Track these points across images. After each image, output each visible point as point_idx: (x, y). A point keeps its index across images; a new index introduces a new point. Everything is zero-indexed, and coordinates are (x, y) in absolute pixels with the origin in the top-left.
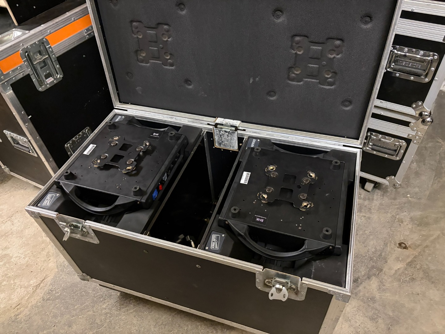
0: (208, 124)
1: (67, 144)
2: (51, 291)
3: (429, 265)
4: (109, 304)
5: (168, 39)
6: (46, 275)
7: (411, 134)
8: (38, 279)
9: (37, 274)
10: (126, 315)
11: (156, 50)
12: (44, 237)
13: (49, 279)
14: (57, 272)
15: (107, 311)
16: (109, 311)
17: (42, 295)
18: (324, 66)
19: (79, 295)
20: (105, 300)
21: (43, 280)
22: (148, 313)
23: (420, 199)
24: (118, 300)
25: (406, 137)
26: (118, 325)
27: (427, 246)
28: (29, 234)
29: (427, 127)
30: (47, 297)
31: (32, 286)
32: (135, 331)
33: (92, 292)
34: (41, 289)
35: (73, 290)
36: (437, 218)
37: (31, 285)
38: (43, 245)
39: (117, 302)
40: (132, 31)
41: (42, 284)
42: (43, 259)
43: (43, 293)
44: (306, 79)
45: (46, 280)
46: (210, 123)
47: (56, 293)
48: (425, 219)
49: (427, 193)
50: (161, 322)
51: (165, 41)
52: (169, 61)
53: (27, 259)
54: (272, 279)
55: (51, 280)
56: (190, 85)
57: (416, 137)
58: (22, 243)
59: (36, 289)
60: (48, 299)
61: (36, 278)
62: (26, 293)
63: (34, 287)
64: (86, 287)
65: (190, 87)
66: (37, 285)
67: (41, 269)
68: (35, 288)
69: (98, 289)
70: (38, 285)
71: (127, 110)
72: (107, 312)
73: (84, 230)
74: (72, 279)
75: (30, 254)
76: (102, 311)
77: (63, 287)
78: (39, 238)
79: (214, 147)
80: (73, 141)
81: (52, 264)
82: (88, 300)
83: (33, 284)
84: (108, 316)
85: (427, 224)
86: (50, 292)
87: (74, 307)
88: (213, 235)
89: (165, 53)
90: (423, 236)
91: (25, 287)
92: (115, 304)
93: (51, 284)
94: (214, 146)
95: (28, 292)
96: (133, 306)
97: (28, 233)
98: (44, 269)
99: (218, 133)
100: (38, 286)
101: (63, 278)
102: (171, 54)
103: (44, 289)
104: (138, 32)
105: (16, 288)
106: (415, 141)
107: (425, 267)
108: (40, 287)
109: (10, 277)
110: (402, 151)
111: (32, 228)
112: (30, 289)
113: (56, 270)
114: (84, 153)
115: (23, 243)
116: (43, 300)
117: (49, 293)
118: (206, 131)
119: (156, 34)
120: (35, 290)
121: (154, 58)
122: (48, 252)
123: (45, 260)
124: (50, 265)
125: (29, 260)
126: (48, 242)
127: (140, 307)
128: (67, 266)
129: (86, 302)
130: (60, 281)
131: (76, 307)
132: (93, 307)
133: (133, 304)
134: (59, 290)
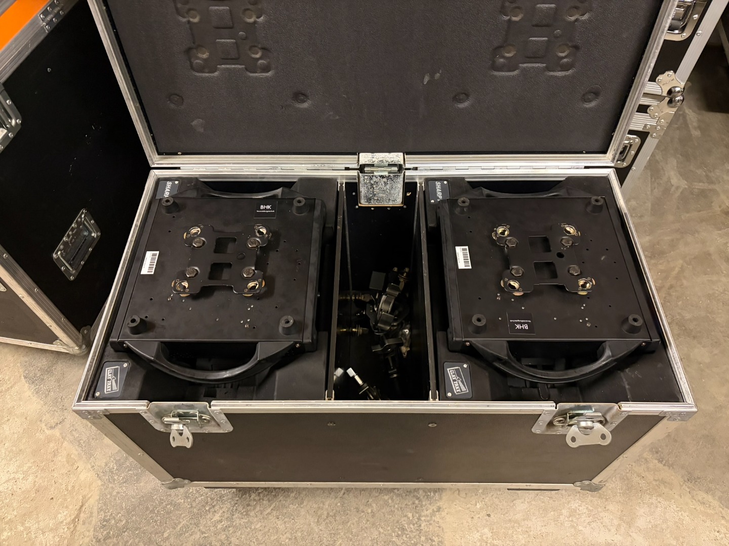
0: (347, 169)
1: (57, 253)
2: (107, 521)
3: (682, 313)
4: (224, 512)
5: (258, 20)
6: (84, 497)
7: (648, 125)
8: (70, 507)
9: (65, 500)
10: (262, 521)
11: (233, 43)
12: (46, 430)
13: (93, 502)
14: (102, 485)
15: (225, 523)
16: (229, 523)
17: (91, 533)
18: (558, 37)
19: (162, 512)
20: (214, 506)
21: (82, 506)
22: (297, 505)
23: (641, 217)
24: (237, 500)
25: (641, 129)
26: (254, 540)
27: (671, 287)
28: (14, 433)
29: (675, 109)
30: (104, 534)
31: (64, 524)
32: (287, 540)
33: (184, 502)
34: (84, 523)
35: (147, 508)
36: (673, 240)
37: (62, 522)
38: (52, 445)
39: (236, 504)
40: (177, 9)
41: (82, 515)
42: (64, 471)
43: (93, 529)
44: (525, 65)
45: (87, 505)
46: (351, 166)
47: (118, 523)
48: (658, 246)
49: (649, 205)
50: (325, 513)
51: (249, 24)
52: (260, 61)
53: (31, 478)
54: (565, 416)
55: (97, 503)
56: (303, 101)
57: (656, 128)
58: (7, 453)
59: (75, 527)
60: (107, 537)
61: (67, 507)
62: (58, 539)
63: (69, 524)
64: (170, 495)
65: (305, 105)
66: (74, 520)
67: (70, 489)
68: (72, 525)
69: (192, 492)
70: (75, 518)
71: (179, 168)
72: (226, 526)
73: (203, 418)
74: (137, 489)
75: (33, 467)
76: (216, 527)
77: (126, 508)
78: (38, 434)
79: (357, 207)
80: (66, 244)
81: (85, 475)
82: (183, 516)
83: (65, 519)
84: (231, 532)
85: (662, 253)
86: (105, 523)
87: (163, 535)
88: (448, 369)
89: (251, 48)
90: (662, 271)
91: (51, 530)
92: (235, 508)
93: (100, 510)
94: (358, 205)
95: (61, 536)
96: (267, 502)
97: (12, 431)
98: (73, 487)
99: (368, 182)
100: (77, 520)
101: (118, 493)
102: (263, 49)
103: (90, 523)
104: (190, 10)
105: (33, 536)
106: (655, 134)
107: (678, 317)
108: (81, 521)
109: (11, 521)
110: (633, 153)
111: (14, 419)
112: (64, 531)
113: (100, 483)
114: (142, 273)
115: (9, 452)
116: (99, 541)
117: (104, 526)
118: (344, 181)
119: (230, 11)
120: (75, 529)
121: (227, 60)
122: (69, 455)
123: (69, 471)
124: (82, 477)
125: (37, 480)
126: (61, 438)
127: (281, 501)
128: (117, 469)
129: (181, 520)
130: (115, 499)
131: (166, 535)
132: (197, 525)
133: (266, 499)
134: (120, 515)
